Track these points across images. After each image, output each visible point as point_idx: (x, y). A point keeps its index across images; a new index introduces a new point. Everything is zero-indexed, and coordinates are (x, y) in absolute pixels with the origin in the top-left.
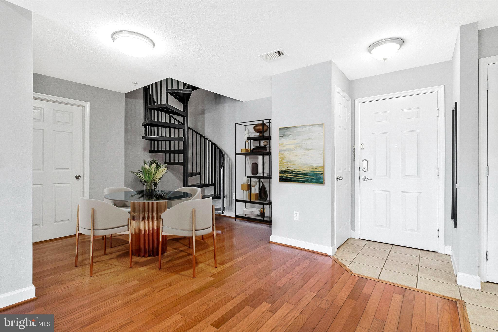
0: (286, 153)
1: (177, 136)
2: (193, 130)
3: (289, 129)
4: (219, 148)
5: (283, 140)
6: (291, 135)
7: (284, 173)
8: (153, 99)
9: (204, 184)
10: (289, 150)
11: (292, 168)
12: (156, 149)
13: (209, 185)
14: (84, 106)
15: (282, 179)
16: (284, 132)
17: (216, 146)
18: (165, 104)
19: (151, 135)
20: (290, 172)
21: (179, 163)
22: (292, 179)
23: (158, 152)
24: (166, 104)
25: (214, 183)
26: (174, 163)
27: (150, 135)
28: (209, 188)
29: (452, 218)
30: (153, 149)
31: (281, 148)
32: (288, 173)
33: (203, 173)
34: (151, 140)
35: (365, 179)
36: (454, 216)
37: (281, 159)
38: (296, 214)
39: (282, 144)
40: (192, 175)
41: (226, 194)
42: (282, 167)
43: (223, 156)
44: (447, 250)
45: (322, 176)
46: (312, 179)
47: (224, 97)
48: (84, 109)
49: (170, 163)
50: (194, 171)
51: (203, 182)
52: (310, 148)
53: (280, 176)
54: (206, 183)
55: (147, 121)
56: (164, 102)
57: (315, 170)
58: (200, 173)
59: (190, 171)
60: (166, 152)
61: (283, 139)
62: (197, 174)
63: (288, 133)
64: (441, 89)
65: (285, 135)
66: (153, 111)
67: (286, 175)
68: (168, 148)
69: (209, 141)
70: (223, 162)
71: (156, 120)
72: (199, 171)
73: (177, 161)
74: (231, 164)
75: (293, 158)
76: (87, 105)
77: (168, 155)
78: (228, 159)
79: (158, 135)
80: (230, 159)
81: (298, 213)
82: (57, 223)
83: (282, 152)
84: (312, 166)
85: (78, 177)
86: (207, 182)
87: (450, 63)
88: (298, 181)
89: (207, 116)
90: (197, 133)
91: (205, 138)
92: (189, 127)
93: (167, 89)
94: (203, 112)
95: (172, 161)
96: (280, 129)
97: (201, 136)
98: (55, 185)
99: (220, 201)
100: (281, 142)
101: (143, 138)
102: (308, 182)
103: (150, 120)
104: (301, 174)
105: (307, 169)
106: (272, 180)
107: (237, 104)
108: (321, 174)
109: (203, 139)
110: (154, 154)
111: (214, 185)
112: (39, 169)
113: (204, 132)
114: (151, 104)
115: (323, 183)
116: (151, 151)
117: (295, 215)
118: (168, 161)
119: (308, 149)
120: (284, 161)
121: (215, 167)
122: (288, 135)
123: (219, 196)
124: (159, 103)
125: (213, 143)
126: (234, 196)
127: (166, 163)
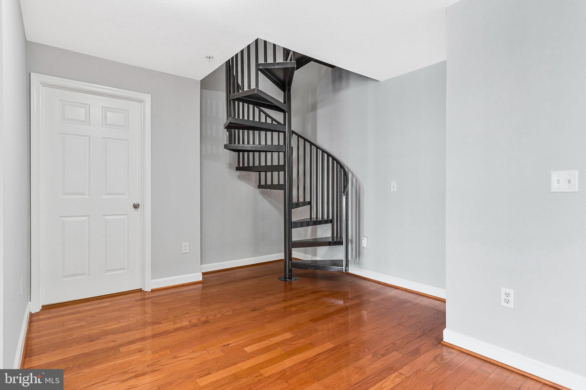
1: (275, 143)
2: (299, 136)
4: (338, 163)
8: (238, 83)
9: (315, 220)
12: (246, 165)
13: (323, 222)
14: (143, 101)
17: (334, 159)
18: (254, 90)
19: (239, 144)
21: (278, 187)
23: (248, 169)
24: (255, 88)
25: (331, 218)
26: (272, 187)
27: (237, 143)
30: (241, 165)
33: (313, 202)
34: (238, 151)
38: (508, 295)
40: (298, 205)
41: (350, 237)
43: (346, 174)
47: (348, 72)
48: (144, 105)
49: (265, 186)
50: (301, 200)
51: (314, 216)
54: (319, 218)
55: (230, 120)
56: (253, 86)
58: (310, 203)
59: (295, 200)
60: (260, 169)
62: (304, 204)
66: (236, 102)
68: (263, 164)
69: (323, 151)
70: (346, 186)
72: (308, 199)
73: (275, 182)
74: (359, 186)
76: (148, 98)
77: (263, 174)
78: (354, 180)
80: (356, 180)
81: (511, 292)
82: (108, 273)
85: (136, 206)
86: (321, 217)
89: (321, 112)
90: (305, 140)
91: (317, 148)
92: (292, 131)
93: (257, 64)
94: (314, 108)
95: (269, 183)
97: (312, 144)
98: (106, 217)
99: (342, 248)
101: (226, 147)
103: (233, 118)
107: (370, 84)
109: (314, 149)
110: (244, 173)
111: (331, 221)
112: (83, 194)
113: (316, 138)
114: (234, 92)
116: (238, 169)
117: (503, 297)
118: (263, 183)
121: (333, 194)
123: (339, 240)
124: (246, 89)
125: (329, 155)
126: (364, 243)
127: (260, 186)
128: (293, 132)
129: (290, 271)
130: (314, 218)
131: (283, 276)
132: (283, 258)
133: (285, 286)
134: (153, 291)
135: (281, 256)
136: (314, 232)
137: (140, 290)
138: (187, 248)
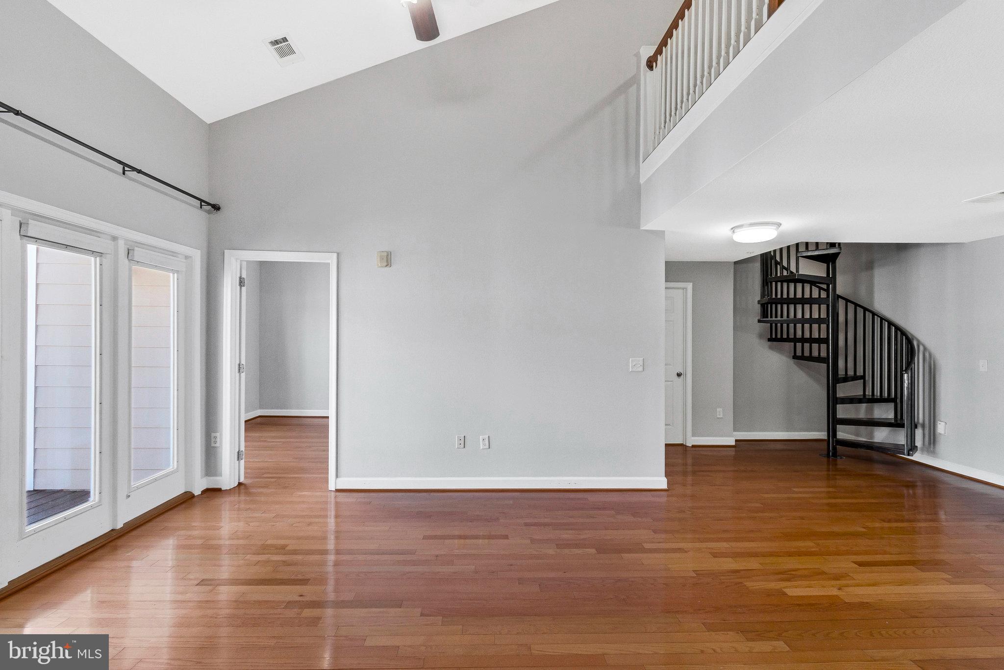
2: (847, 301)
9: (871, 397)
12: (779, 336)
13: (881, 400)
14: (685, 288)
17: (898, 328)
19: (771, 317)
21: (819, 360)
23: (782, 340)
24: (795, 274)
25: (893, 396)
26: (810, 358)
27: (769, 317)
28: (884, 405)
30: (774, 337)
33: (868, 377)
34: (771, 324)
40: (846, 379)
48: (686, 291)
49: (802, 358)
50: (851, 373)
51: (869, 392)
54: (877, 396)
55: (766, 299)
56: (793, 271)
58: (863, 377)
59: (841, 372)
60: (795, 340)
62: (855, 378)
66: (774, 283)
69: (882, 319)
70: (910, 362)
71: (779, 296)
72: (860, 372)
73: (815, 355)
74: (934, 365)
76: (690, 286)
77: (799, 345)
78: (927, 355)
79: (782, 317)
80: (930, 355)
85: (679, 375)
86: (886, 395)
90: (856, 305)
91: (874, 314)
92: (838, 295)
94: (870, 266)
95: (807, 355)
97: (865, 309)
99: (905, 432)
101: (758, 320)
103: (769, 297)
109: (869, 316)
110: (774, 344)
111: (894, 401)
116: (769, 340)
118: (799, 353)
125: (890, 324)
126: (941, 428)
127: (795, 357)
128: (839, 297)
129: (834, 448)
130: (869, 395)
131: (826, 452)
132: (826, 438)
133: (828, 461)
134: (693, 446)
135: (822, 435)
136: (870, 411)
137: (682, 445)
138: (721, 413)
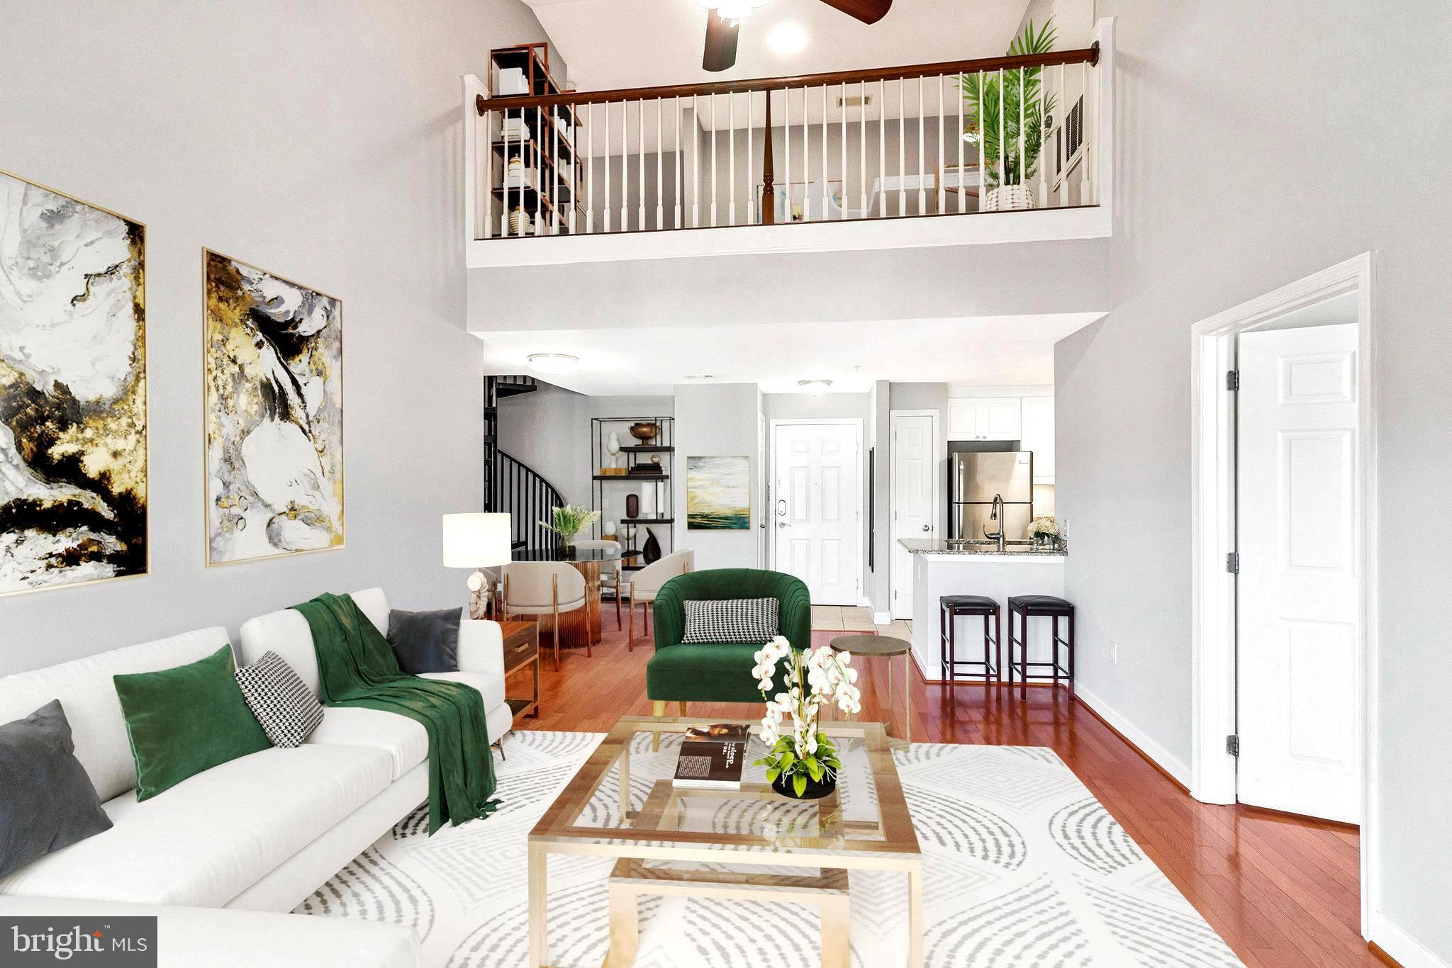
0: (697, 490)
3: (703, 460)
5: (693, 474)
6: (704, 467)
7: (695, 518)
10: (703, 487)
11: (706, 511)
15: (692, 526)
16: (695, 463)
20: (703, 516)
22: (707, 525)
29: (870, 565)
31: (690, 484)
32: (701, 518)
35: (783, 525)
36: (871, 563)
37: (691, 499)
39: (691, 479)
42: (692, 509)
44: (864, 602)
45: (747, 520)
46: (735, 524)
52: (731, 485)
53: (688, 522)
57: (738, 513)
61: (693, 472)
63: (701, 464)
64: (860, 421)
65: (696, 467)
67: (699, 520)
75: (708, 498)
83: (692, 490)
84: (735, 507)
87: (869, 394)
88: (716, 528)
96: (689, 458)
100: (689, 476)
102: (729, 528)
104: (720, 518)
105: (728, 512)
106: (676, 524)
108: (746, 518)
115: (748, 528)
119: (728, 487)
120: (695, 501)
122: (701, 468)
